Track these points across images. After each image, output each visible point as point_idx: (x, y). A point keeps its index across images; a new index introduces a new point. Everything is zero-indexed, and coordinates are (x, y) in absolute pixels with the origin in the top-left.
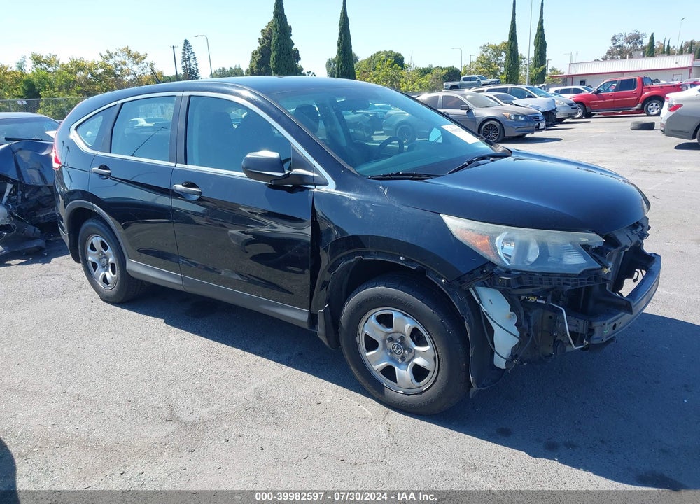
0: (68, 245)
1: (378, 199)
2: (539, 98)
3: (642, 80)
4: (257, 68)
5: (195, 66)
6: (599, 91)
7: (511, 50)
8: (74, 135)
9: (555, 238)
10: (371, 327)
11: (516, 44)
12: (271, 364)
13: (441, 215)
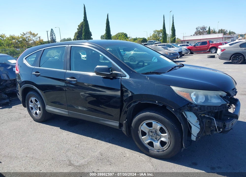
0: (21, 101)
1: (146, 81)
2: (176, 48)
3: (209, 42)
4: (77, 38)
5: (55, 38)
6: (195, 45)
7: (164, 32)
8: (25, 62)
9: (210, 93)
10: (144, 127)
11: (165, 30)
12: (103, 143)
13: (171, 86)
